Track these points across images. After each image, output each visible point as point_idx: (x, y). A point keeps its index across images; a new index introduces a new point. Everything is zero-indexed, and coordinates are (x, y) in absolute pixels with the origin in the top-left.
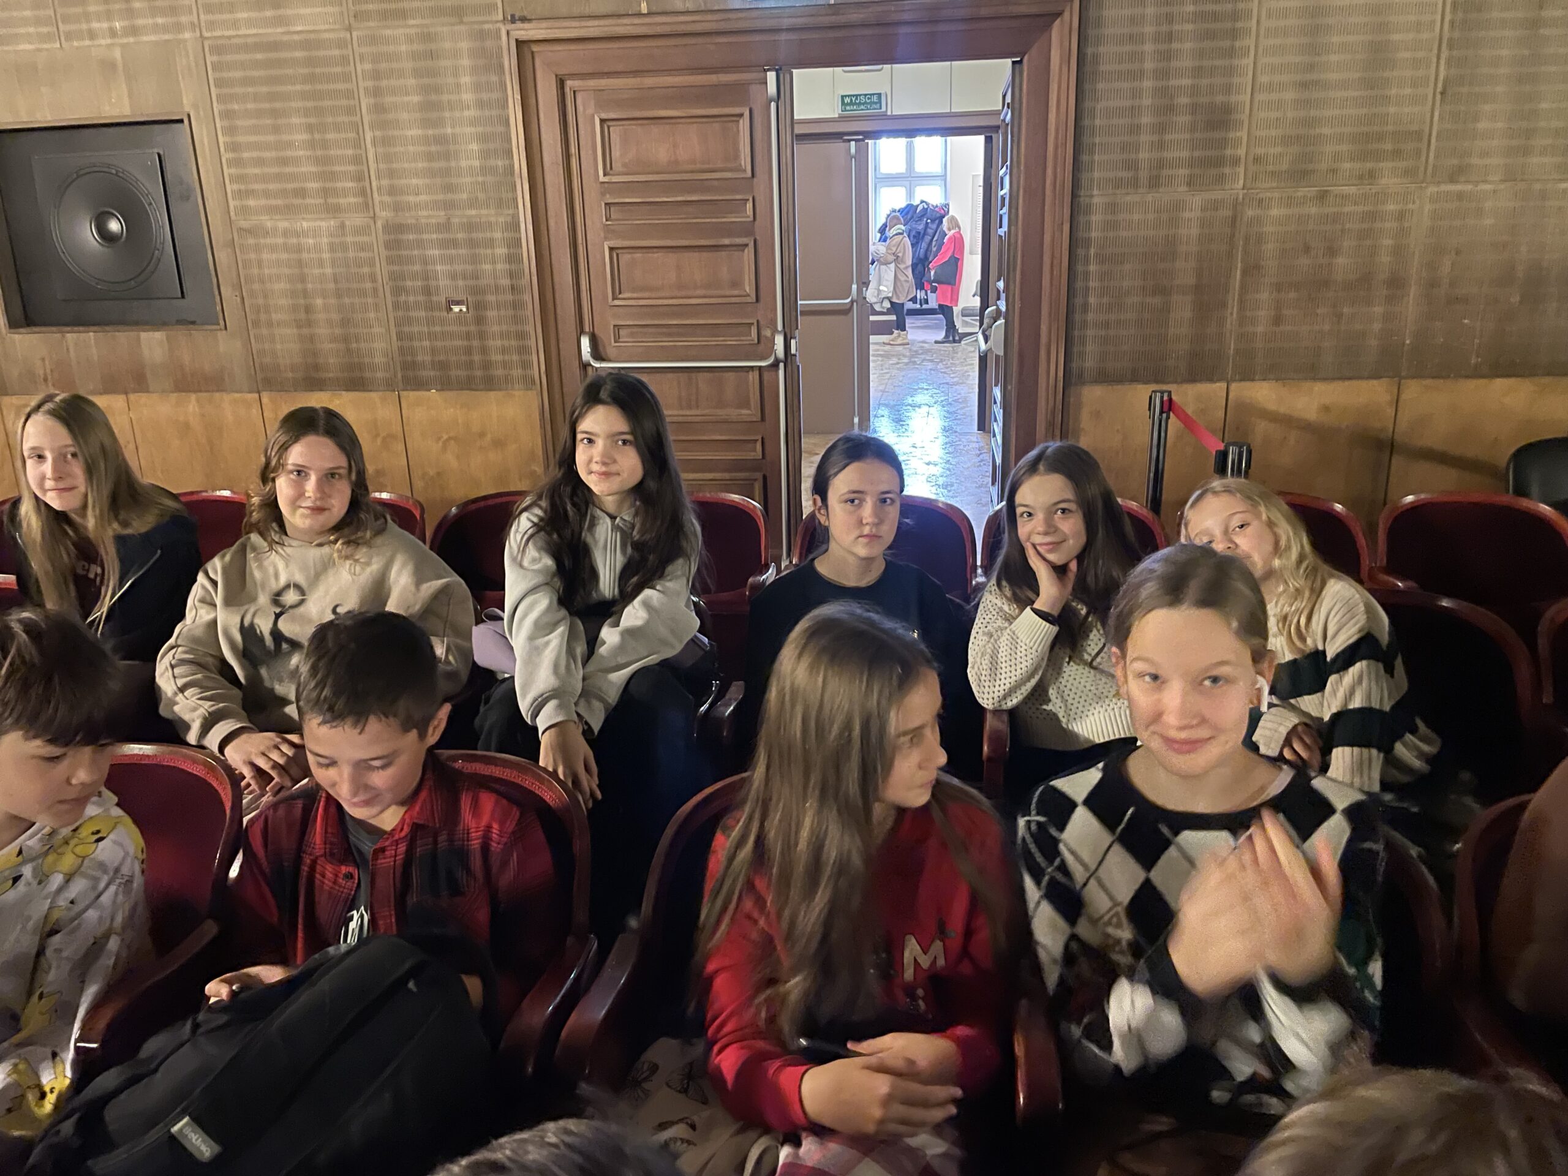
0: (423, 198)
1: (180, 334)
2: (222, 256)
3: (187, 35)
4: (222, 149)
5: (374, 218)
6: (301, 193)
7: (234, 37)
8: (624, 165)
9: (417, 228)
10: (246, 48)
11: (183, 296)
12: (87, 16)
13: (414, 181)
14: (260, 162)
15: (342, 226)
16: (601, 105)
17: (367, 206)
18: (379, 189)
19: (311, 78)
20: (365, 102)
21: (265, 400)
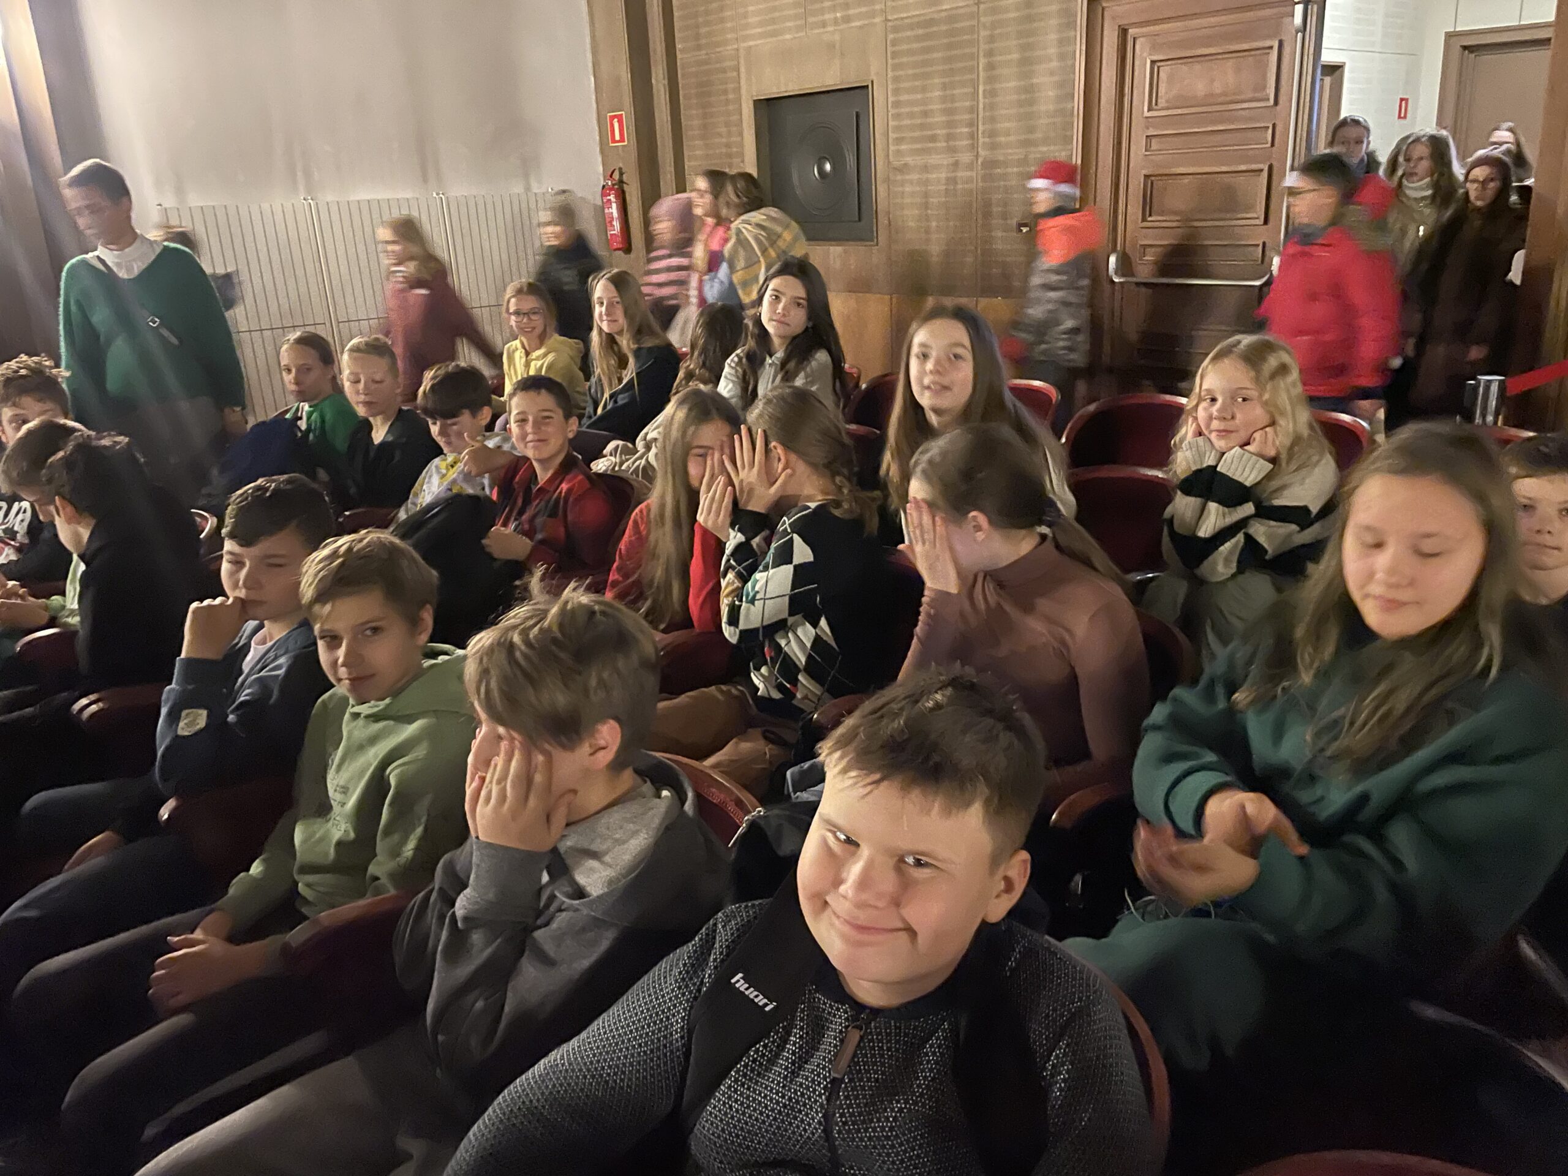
0: (1012, 138)
3: (877, 20)
4: (890, 106)
5: (977, 156)
6: (933, 139)
7: (906, 18)
8: (1167, 101)
9: (1005, 164)
10: (911, 27)
11: (860, 220)
12: (822, 11)
13: (1007, 125)
14: (911, 115)
15: (956, 163)
16: (1154, 48)
17: (973, 147)
18: (983, 133)
19: (950, 46)
20: (983, 61)
21: (894, 300)
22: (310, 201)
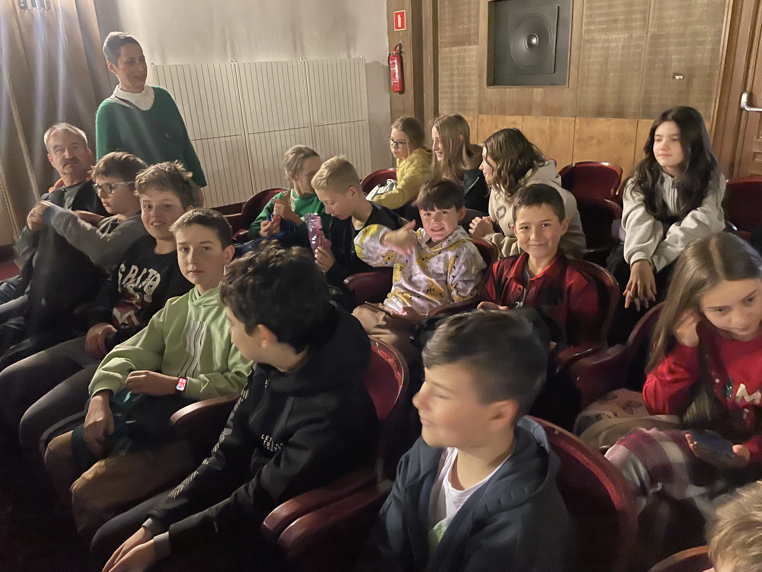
0: (674, 21)
1: (550, 89)
2: (574, 53)
5: (647, 32)
6: (616, 21)
9: (667, 36)
11: (555, 72)
13: (671, 12)
14: (600, 7)
15: (631, 36)
17: (645, 26)
18: (653, 17)
21: (577, 121)
22: (234, 62)
